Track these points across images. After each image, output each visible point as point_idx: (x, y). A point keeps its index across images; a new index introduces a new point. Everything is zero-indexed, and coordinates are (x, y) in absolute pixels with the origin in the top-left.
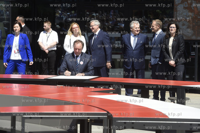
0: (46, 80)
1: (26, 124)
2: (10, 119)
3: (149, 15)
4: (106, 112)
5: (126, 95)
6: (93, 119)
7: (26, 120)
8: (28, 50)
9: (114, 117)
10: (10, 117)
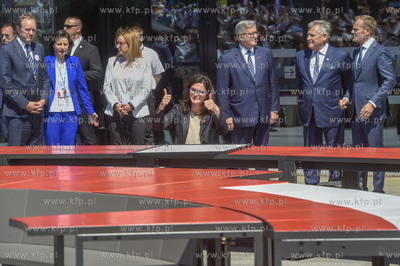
0: (131, 157)
1: (85, 251)
2: (52, 242)
3: (359, 7)
4: (260, 222)
5: (306, 183)
6: (233, 237)
7: (85, 244)
8: (81, 91)
9: (276, 231)
10: (51, 238)
